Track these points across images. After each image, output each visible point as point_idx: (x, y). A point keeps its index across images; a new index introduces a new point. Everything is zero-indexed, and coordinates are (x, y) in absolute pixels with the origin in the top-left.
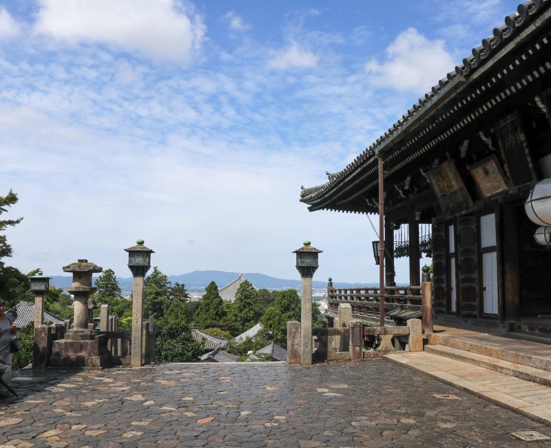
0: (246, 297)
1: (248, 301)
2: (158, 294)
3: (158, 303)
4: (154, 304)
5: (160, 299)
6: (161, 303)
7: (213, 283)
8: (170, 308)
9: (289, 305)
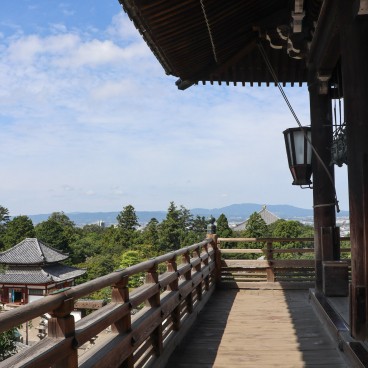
0: (256, 228)
1: (258, 231)
2: (175, 226)
3: (174, 235)
4: (170, 236)
5: (176, 231)
6: (178, 234)
7: (223, 216)
8: (186, 240)
9: (288, 236)
